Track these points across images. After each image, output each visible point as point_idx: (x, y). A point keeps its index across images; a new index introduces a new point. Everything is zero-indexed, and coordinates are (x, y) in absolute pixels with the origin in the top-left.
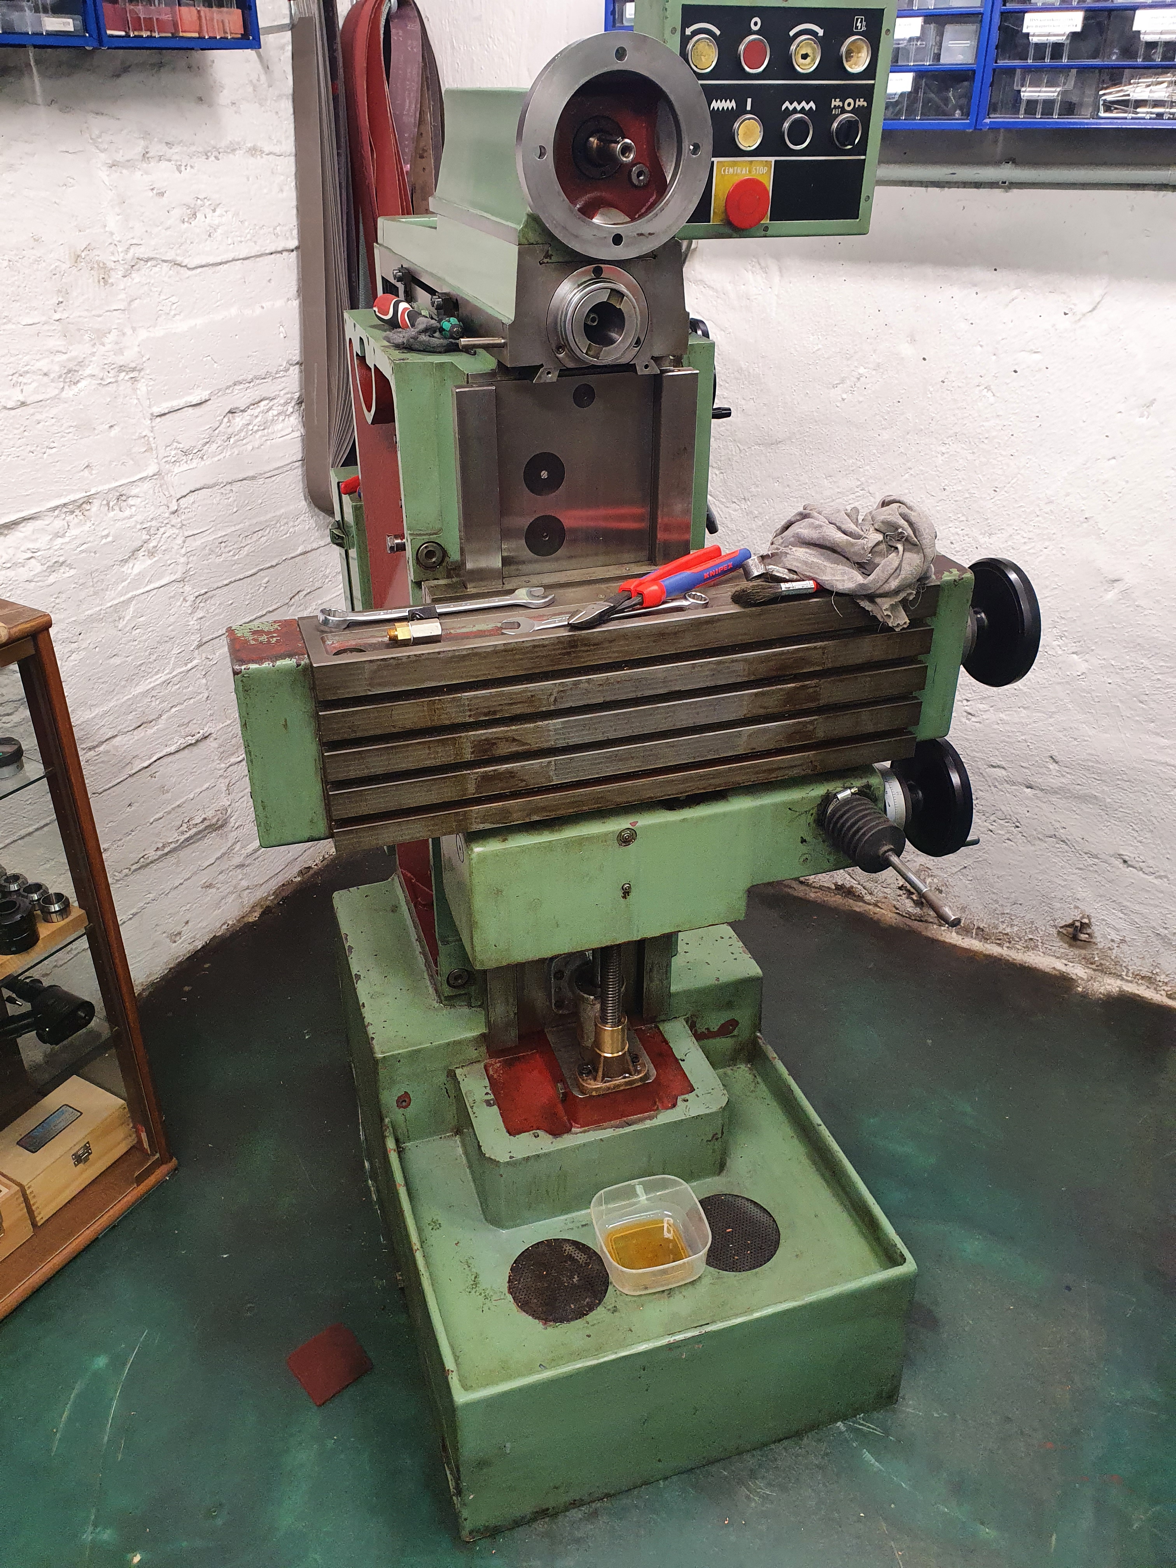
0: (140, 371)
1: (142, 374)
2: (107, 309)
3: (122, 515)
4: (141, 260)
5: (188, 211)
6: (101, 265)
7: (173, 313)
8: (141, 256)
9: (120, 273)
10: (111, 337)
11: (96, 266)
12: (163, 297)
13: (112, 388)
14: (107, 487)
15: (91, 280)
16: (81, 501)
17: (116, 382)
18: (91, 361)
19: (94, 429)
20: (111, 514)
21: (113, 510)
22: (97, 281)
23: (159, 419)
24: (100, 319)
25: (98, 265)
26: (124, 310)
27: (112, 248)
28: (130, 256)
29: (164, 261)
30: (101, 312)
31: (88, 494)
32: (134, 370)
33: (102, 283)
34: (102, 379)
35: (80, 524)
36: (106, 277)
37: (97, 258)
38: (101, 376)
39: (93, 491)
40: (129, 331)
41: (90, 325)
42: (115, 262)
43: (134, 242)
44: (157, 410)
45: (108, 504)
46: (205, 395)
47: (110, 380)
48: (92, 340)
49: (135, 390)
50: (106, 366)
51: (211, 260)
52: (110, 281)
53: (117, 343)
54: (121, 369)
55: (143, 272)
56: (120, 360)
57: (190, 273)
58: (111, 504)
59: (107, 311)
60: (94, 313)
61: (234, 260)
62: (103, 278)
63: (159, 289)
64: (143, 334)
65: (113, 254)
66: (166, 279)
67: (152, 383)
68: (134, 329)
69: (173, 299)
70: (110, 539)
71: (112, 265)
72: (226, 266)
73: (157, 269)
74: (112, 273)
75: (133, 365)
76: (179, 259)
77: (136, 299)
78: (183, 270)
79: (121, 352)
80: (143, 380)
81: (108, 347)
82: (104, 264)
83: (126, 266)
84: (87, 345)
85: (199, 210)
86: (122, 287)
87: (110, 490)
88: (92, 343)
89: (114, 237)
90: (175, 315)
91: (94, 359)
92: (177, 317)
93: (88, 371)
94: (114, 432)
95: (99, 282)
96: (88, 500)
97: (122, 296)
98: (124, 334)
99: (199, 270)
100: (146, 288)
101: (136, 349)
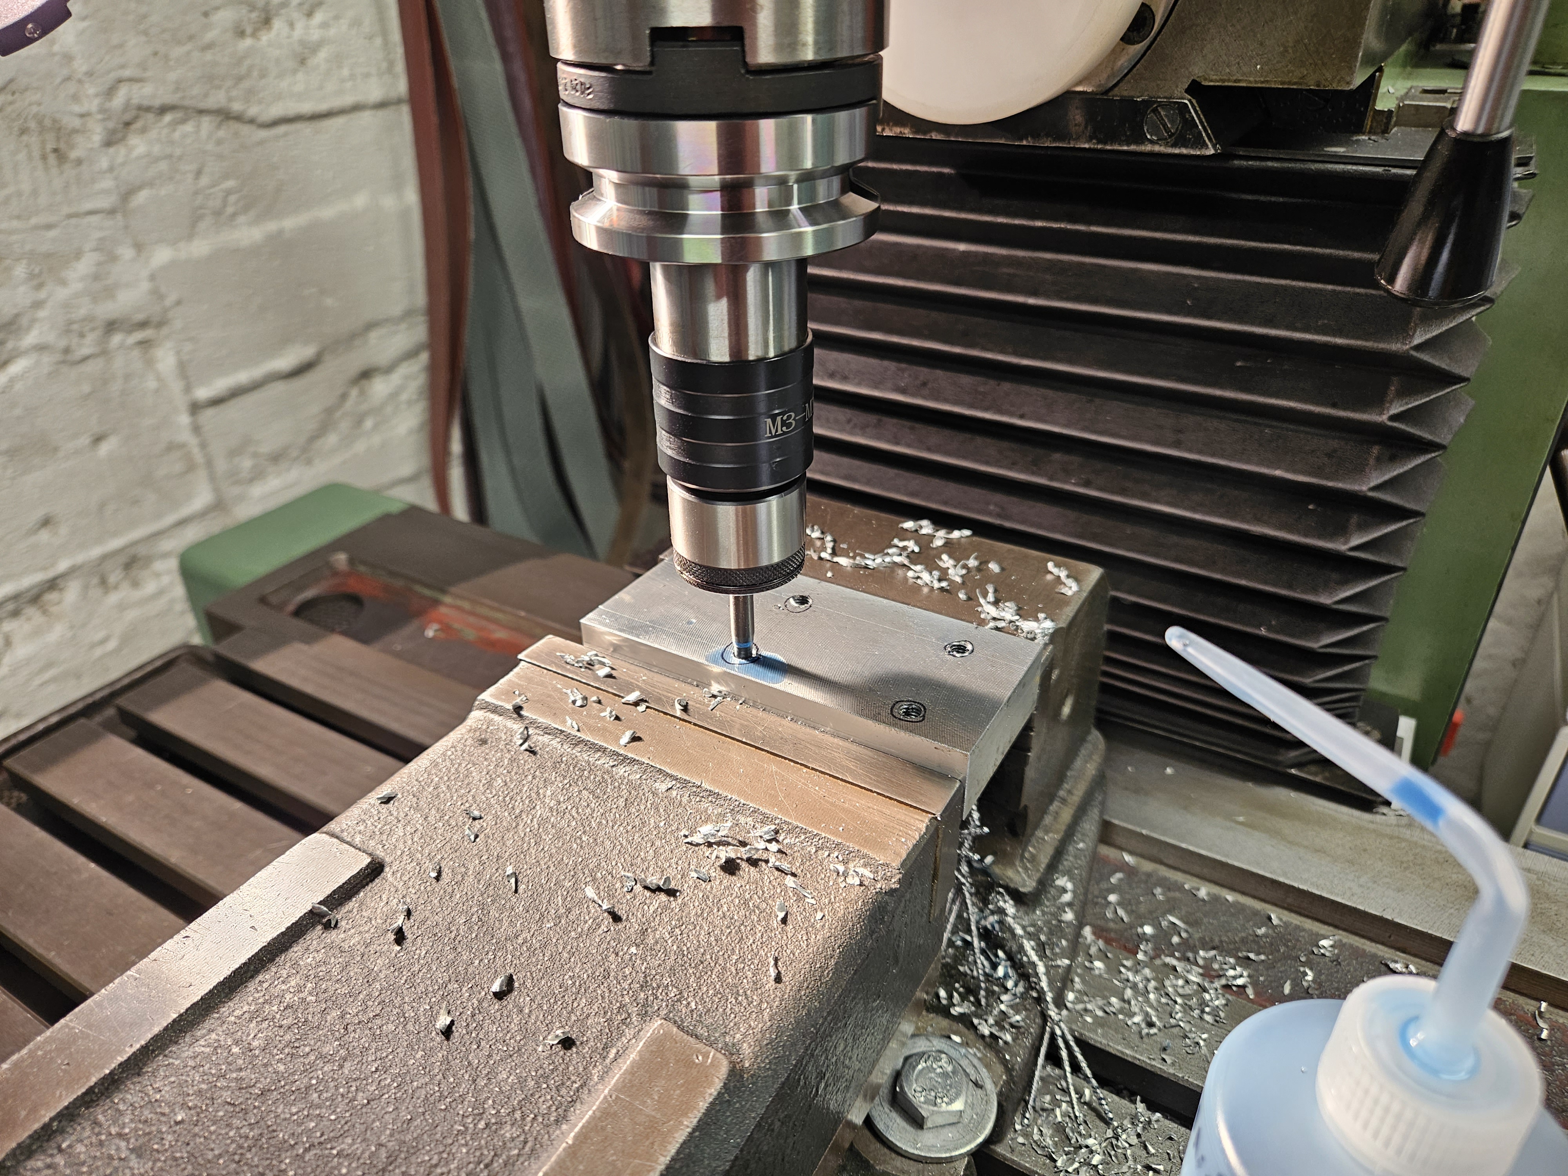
0: (160, 324)
1: (165, 331)
2: (72, 210)
3: (137, 594)
4: (148, 109)
5: (254, 15)
6: (48, 122)
7: (230, 210)
8: (146, 103)
9: (97, 138)
10: (84, 266)
11: (33, 125)
12: (204, 181)
13: (93, 367)
14: (96, 552)
15: (22, 156)
16: (35, 591)
17: (104, 353)
18: (33, 321)
19: (56, 449)
20: (114, 598)
21: (116, 587)
22: (36, 154)
23: (210, 412)
24: (52, 234)
25: (40, 123)
26: (112, 212)
27: (72, 87)
28: (118, 101)
29: (201, 112)
30: (52, 219)
31: (50, 574)
32: (143, 325)
33: (52, 159)
34: (67, 351)
35: (37, 633)
36: (62, 146)
37: (35, 109)
38: (63, 343)
39: (63, 565)
40: (126, 252)
41: (28, 247)
42: (82, 116)
43: (127, 73)
44: (203, 393)
45: (103, 582)
46: (307, 352)
47: (86, 351)
48: (31, 276)
49: (150, 363)
50: (75, 327)
51: (307, 108)
52: (73, 155)
53: (96, 277)
54: (111, 326)
55: (153, 134)
56: (108, 310)
57: (263, 134)
58: (112, 579)
59: (70, 216)
60: (34, 221)
61: (356, 108)
62: (56, 150)
63: (194, 167)
64: (162, 256)
65: (75, 98)
66: (210, 147)
67: (188, 347)
68: (139, 247)
69: (230, 184)
70: (112, 645)
71: (77, 123)
72: (338, 122)
73: (189, 127)
74: (79, 139)
75: (140, 317)
76: (236, 107)
77: (140, 188)
78: (245, 130)
79: (109, 292)
80: (169, 344)
81: (76, 286)
82: (54, 121)
83: (111, 125)
84: (22, 289)
85: (277, 15)
86: (104, 163)
87: (104, 558)
88: (35, 282)
89: (76, 64)
90: (234, 215)
91: (42, 314)
92: (242, 219)
93: (31, 339)
94: (104, 448)
95: (44, 157)
96: (53, 584)
97: (107, 183)
98: (113, 258)
99: (282, 129)
100: (163, 166)
101: (145, 286)
